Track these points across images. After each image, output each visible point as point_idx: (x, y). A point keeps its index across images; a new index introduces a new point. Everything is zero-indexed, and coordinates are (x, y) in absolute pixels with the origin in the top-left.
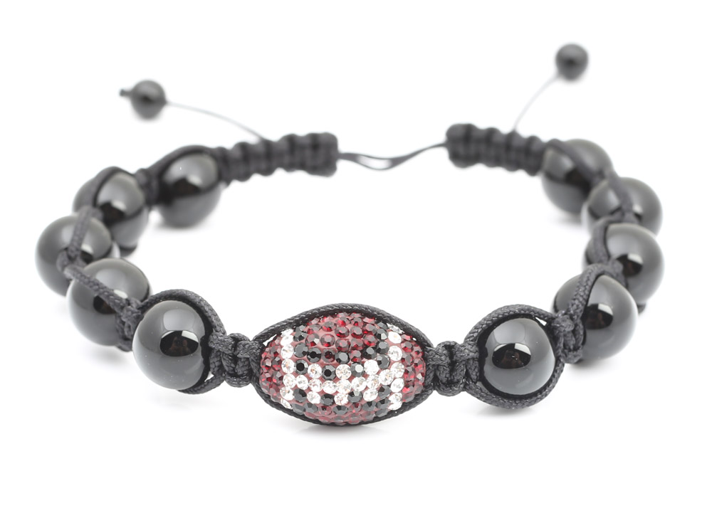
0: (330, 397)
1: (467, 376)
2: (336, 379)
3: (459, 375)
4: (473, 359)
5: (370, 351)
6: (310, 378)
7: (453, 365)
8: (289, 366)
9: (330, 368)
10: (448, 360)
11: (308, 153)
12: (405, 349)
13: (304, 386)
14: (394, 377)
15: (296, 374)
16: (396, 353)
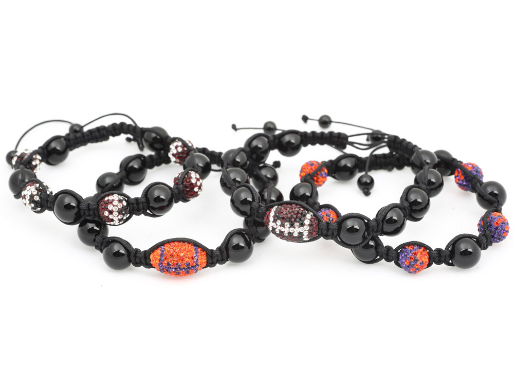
0: (283, 232)
1: (333, 234)
2: (284, 227)
3: (330, 233)
4: (336, 229)
5: (298, 220)
6: (277, 225)
7: (328, 229)
8: (271, 219)
9: (283, 223)
10: (326, 228)
11: (336, 139)
12: (311, 221)
13: (275, 227)
14: (305, 230)
15: (273, 222)
16: (307, 222)
